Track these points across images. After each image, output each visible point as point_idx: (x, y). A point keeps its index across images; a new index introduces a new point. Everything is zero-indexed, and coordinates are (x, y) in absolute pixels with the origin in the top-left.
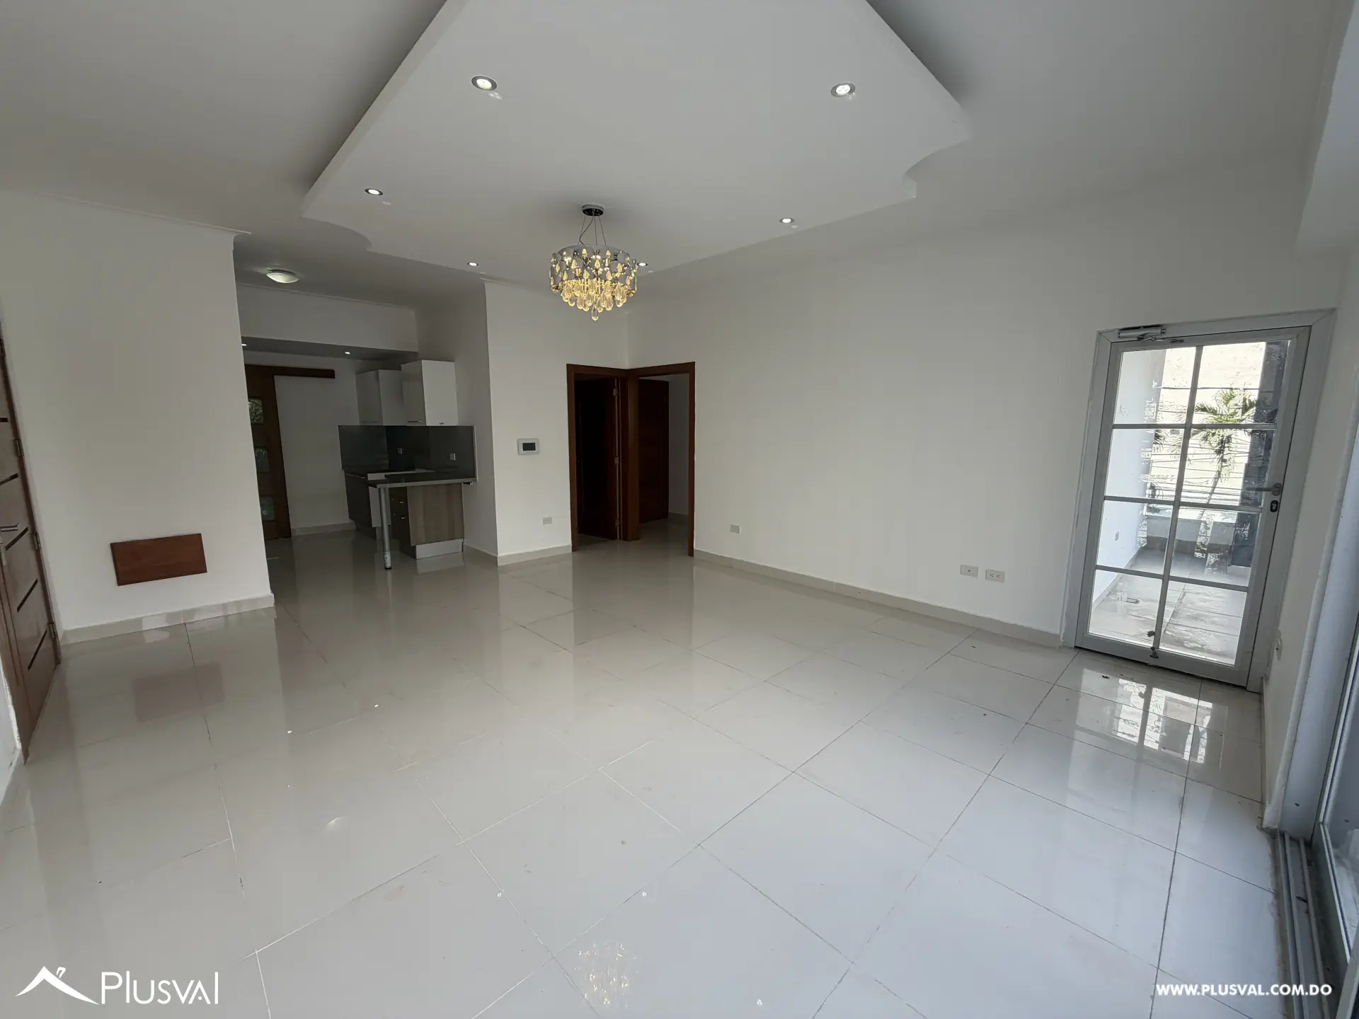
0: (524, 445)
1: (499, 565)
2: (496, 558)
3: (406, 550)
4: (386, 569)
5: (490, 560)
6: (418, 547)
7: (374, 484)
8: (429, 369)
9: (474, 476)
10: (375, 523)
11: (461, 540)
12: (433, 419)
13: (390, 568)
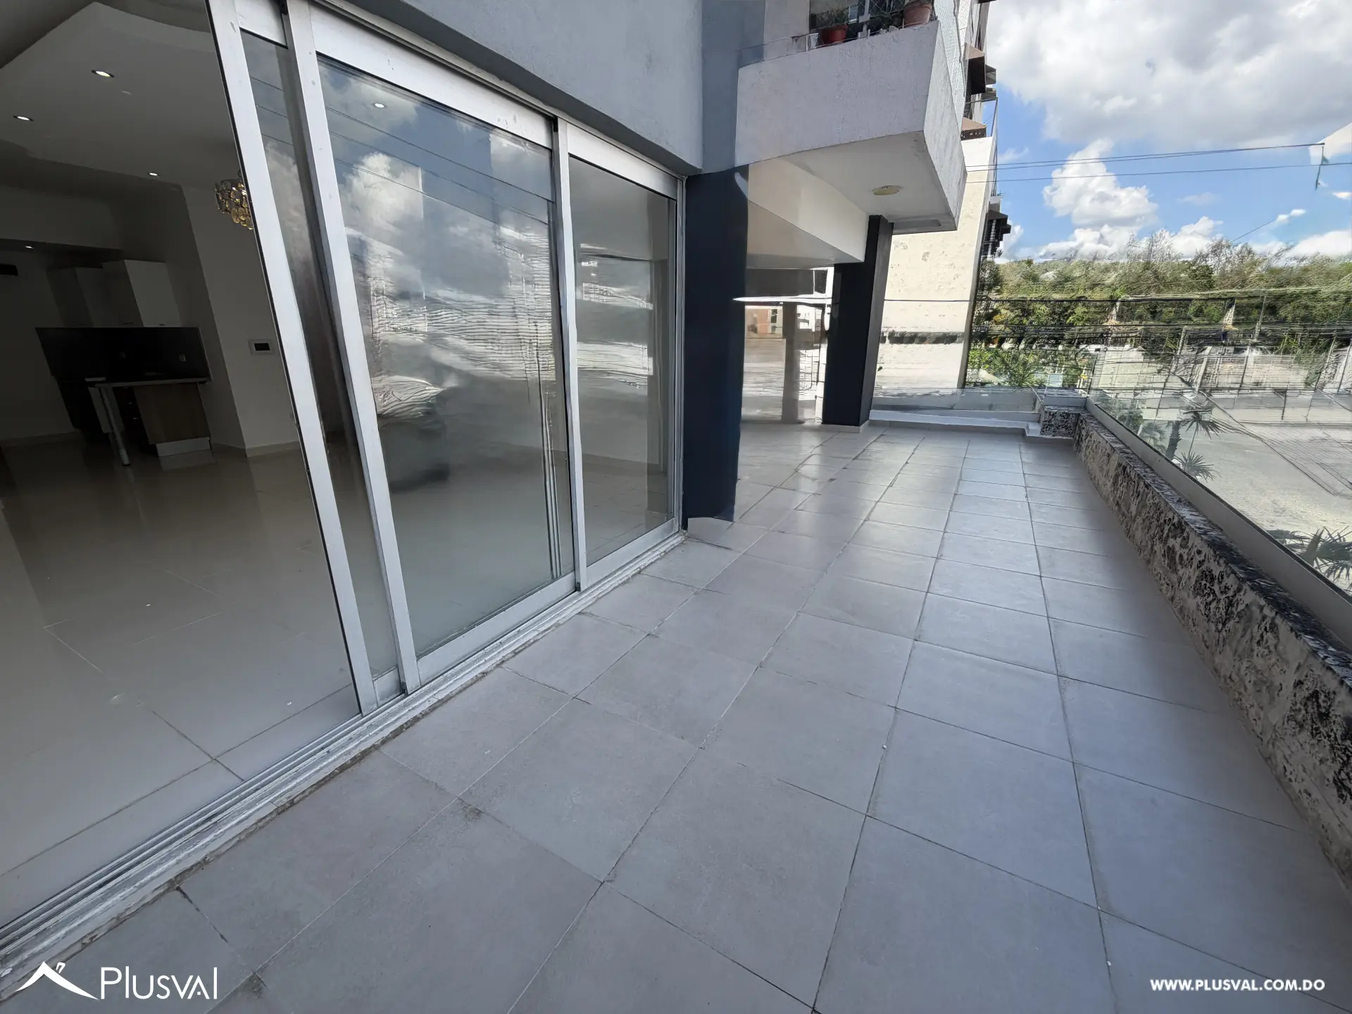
0: (256, 345)
1: (248, 456)
2: (244, 450)
3: (144, 449)
4: (124, 465)
5: (239, 454)
6: (159, 446)
7: (92, 384)
8: (134, 268)
9: (208, 375)
10: (106, 429)
11: (208, 438)
12: (149, 321)
13: (129, 465)
